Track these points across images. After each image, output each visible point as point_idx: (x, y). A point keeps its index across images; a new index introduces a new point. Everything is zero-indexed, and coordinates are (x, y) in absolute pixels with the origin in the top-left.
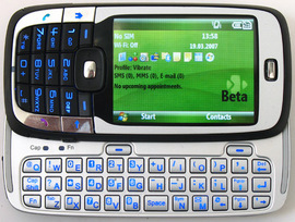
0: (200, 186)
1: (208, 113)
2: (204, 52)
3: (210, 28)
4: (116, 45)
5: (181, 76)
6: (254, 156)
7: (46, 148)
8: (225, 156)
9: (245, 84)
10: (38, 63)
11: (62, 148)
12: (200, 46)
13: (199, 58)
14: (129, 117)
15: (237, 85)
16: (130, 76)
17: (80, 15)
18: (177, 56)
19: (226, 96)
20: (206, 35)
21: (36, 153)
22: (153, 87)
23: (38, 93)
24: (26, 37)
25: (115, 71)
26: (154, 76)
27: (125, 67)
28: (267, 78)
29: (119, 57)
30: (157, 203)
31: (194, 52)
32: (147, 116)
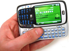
0: (53, 33)
1: (53, 21)
2: (51, 11)
3: (52, 6)
4: (36, 11)
5: (48, 15)
6: (62, 27)
7: (26, 30)
8: (57, 28)
9: (59, 16)
10: (22, 16)
11: (29, 29)
12: (50, 10)
13: (50, 12)
14: (39, 23)
15: (57, 16)
16: (39, 16)
17: (28, 7)
18: (46, 12)
19: (56, 18)
20: (51, 7)
21: (25, 30)
22: (43, 18)
23: (23, 21)
24: (20, 12)
25: (36, 16)
26: (43, 16)
27: (38, 15)
28: (63, 14)
29: (36, 13)
30: (46, 37)
31: (49, 11)
32: (42, 23)
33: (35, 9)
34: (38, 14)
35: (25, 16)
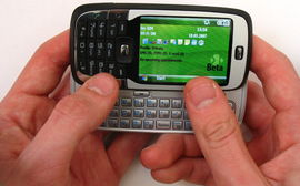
2: (198, 39)
3: (202, 25)
4: (142, 33)
5: (182, 54)
9: (222, 60)
10: (92, 45)
12: (196, 36)
13: (194, 43)
14: (149, 78)
15: (217, 60)
16: (150, 53)
19: (210, 67)
20: (200, 29)
22: (164, 60)
23: (92, 64)
25: (141, 50)
26: (165, 53)
27: (147, 48)
28: (236, 58)
29: (144, 41)
31: (191, 39)
32: (160, 78)
33: (142, 27)
34: (150, 46)
35: (101, 46)
